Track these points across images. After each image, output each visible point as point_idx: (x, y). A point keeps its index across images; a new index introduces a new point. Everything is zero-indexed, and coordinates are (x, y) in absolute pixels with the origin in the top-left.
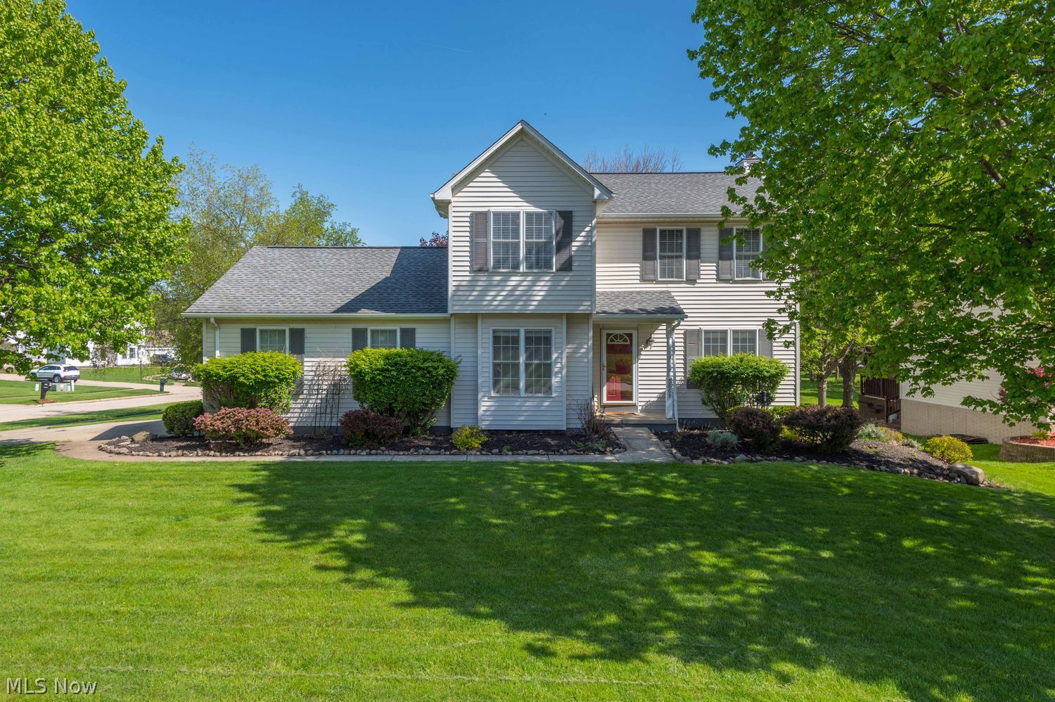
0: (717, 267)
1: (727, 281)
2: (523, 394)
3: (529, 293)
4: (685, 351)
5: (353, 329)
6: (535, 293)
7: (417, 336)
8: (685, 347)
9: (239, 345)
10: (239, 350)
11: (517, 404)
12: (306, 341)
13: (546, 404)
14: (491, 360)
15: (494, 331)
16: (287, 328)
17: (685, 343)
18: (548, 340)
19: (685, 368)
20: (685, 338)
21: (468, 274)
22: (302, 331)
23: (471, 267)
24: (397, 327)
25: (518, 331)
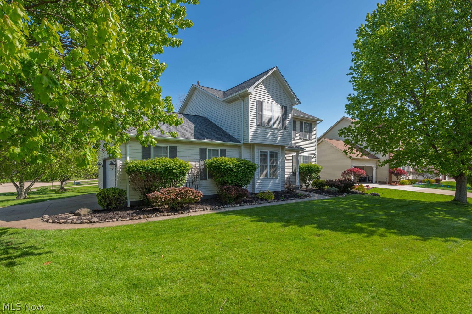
0: (300, 134)
1: (302, 139)
2: (269, 177)
3: (277, 135)
4: (292, 163)
5: (200, 148)
6: (279, 135)
7: (227, 153)
8: (292, 161)
9: (141, 154)
10: (141, 157)
11: (268, 181)
12: (178, 153)
13: (272, 181)
14: (259, 164)
15: (260, 152)
16: (168, 145)
17: (292, 160)
18: (276, 156)
19: (292, 169)
20: (292, 158)
21: (255, 126)
22: (176, 148)
23: (257, 123)
24: (219, 148)
25: (267, 152)
